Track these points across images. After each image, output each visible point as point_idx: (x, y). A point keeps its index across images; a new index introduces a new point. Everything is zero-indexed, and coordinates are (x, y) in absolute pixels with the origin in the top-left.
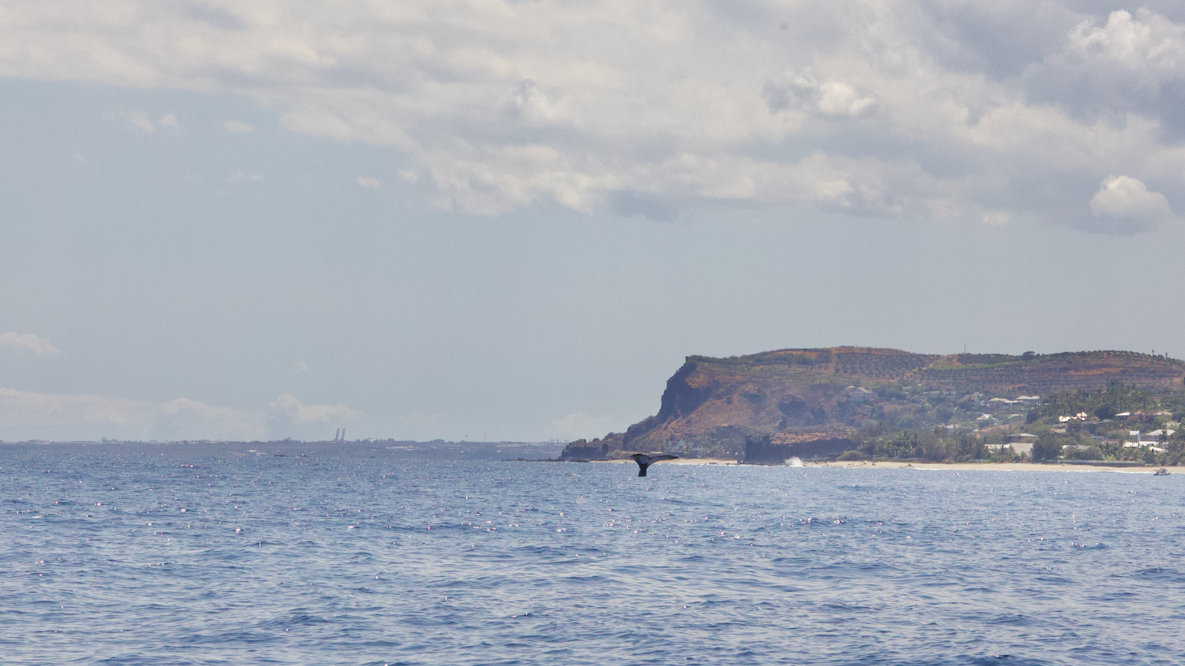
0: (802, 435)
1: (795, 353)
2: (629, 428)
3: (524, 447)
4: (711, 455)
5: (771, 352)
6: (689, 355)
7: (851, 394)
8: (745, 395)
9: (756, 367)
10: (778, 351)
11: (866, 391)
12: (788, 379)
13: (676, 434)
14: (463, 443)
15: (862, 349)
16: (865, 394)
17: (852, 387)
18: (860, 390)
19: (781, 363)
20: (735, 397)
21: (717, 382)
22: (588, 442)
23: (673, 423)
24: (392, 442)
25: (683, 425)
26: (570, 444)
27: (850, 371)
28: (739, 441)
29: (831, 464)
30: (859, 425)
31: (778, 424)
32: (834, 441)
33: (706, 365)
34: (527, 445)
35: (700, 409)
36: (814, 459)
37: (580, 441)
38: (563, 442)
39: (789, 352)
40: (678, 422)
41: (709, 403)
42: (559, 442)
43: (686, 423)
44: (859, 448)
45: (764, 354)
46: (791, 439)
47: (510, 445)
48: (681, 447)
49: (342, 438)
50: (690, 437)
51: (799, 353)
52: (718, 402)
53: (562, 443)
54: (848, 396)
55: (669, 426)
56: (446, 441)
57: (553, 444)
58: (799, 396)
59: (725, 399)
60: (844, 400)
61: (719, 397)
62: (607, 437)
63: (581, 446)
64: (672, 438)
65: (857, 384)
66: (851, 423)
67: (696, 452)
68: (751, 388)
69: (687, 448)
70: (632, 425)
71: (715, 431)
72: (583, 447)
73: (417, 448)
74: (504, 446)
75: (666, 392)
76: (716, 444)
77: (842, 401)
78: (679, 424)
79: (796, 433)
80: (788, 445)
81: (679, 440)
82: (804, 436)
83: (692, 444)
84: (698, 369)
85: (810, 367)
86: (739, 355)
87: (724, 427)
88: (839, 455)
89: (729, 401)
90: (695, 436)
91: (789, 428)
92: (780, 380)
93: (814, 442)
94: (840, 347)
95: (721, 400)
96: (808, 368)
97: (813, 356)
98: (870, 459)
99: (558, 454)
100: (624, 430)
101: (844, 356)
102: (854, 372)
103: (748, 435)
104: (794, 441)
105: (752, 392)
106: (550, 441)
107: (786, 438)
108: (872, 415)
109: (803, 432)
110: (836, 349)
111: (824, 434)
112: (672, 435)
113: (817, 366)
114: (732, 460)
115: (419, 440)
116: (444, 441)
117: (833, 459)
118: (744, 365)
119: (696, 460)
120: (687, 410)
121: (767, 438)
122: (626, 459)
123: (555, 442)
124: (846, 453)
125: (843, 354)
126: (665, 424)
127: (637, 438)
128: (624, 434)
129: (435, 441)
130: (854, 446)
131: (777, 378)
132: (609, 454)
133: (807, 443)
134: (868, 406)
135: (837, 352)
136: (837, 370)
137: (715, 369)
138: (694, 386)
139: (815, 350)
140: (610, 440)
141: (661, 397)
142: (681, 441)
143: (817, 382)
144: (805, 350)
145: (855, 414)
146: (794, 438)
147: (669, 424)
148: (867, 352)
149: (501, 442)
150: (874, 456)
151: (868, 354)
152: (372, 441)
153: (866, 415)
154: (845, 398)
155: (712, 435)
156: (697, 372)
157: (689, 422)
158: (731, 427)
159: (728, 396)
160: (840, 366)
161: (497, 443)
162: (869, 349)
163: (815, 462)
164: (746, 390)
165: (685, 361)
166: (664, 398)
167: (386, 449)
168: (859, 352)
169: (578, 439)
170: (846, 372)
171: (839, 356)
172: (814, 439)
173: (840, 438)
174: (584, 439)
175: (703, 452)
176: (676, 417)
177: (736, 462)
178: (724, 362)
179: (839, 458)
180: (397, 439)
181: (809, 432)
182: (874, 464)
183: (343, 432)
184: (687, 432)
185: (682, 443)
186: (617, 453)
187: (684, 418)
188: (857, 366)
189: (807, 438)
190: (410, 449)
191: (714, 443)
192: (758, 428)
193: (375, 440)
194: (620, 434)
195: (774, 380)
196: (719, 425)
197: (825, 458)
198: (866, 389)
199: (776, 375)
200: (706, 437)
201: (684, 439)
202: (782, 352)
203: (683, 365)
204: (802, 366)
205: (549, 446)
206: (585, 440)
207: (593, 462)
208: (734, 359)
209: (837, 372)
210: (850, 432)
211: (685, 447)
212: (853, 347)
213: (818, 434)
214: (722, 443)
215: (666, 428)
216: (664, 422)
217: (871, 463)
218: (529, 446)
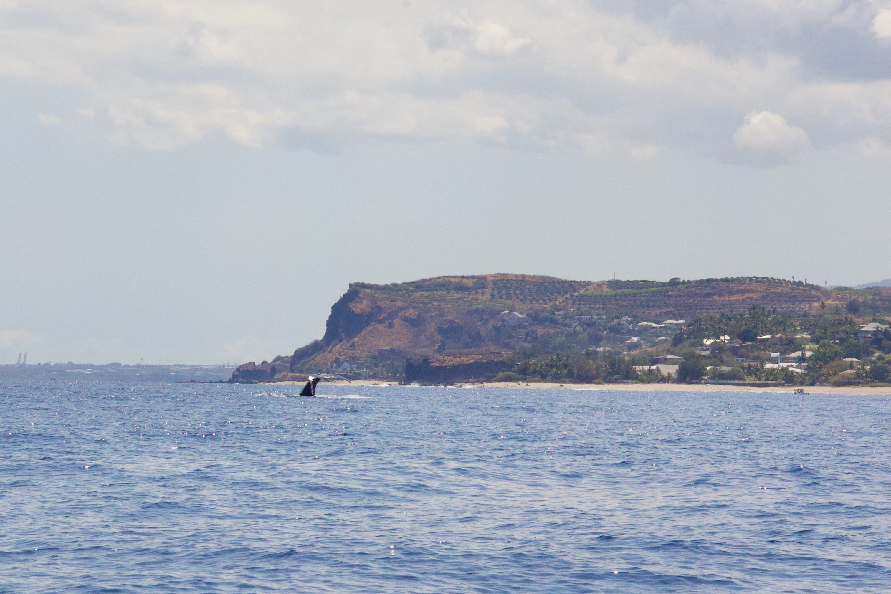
0: (460, 357)
1: (453, 280)
2: (296, 351)
3: (196, 370)
4: (374, 377)
5: (430, 279)
6: (352, 283)
7: (506, 318)
8: (406, 319)
9: (416, 294)
10: (436, 278)
11: (520, 316)
12: (446, 304)
13: (340, 357)
14: (138, 366)
15: (516, 276)
16: (519, 318)
17: (507, 312)
18: (515, 315)
19: (440, 290)
20: (397, 322)
21: (379, 308)
22: (257, 364)
23: (338, 346)
24: (71, 365)
25: (347, 349)
26: (240, 366)
27: (504, 297)
28: (400, 363)
29: (487, 385)
30: (514, 348)
31: (437, 347)
32: (491, 363)
33: (369, 291)
34: (199, 367)
35: (363, 333)
36: (471, 380)
37: (250, 364)
38: (234, 365)
39: (447, 279)
40: (342, 345)
41: (371, 328)
42: (230, 364)
43: (350, 346)
44: (513, 369)
45: (424, 281)
46: (450, 361)
47: (182, 368)
48: (345, 369)
49: (25, 361)
50: (353, 359)
51: (457, 280)
52: (380, 327)
53: (232, 366)
54: (503, 321)
55: (334, 349)
56: (123, 365)
57: (223, 366)
58: (457, 321)
59: (386, 323)
60: (499, 324)
61: (380, 322)
62: (275, 361)
63: (250, 368)
64: (336, 361)
65: (512, 309)
66: (506, 346)
67: (359, 374)
68: (411, 313)
69: (351, 370)
70: (299, 349)
71: (377, 354)
72: (252, 369)
73: (95, 371)
74: (178, 368)
75: (330, 317)
76: (378, 366)
77: (499, 325)
78: (344, 347)
79: (454, 356)
80: (447, 366)
81: (342, 363)
82: (462, 359)
83: (356, 366)
84: (360, 295)
85: (467, 293)
86: (400, 282)
87: (386, 350)
88: (495, 376)
89: (391, 326)
90: (358, 359)
91: (447, 351)
92: (439, 305)
93: (471, 364)
94: (495, 274)
95: (382, 325)
96: (465, 294)
97: (470, 283)
98: (524, 380)
99: (229, 376)
100: (291, 353)
101: (499, 282)
102: (509, 297)
103: (408, 357)
104: (452, 363)
105: (412, 317)
106: (222, 364)
107: (445, 361)
108: (526, 338)
109: (461, 355)
110: (492, 276)
111: (480, 357)
112: (337, 358)
113: (474, 292)
114: (394, 381)
115: (97, 363)
116: (120, 364)
117: (489, 380)
118: (404, 292)
119: (359, 381)
120: (351, 335)
121: (426, 360)
122: (293, 381)
123: (226, 365)
124: (501, 374)
125: (499, 280)
126: (330, 347)
127: (302, 362)
128: (291, 357)
129: (112, 364)
130: (509, 368)
131: (436, 303)
132: (277, 376)
133: (464, 365)
134: (523, 330)
135: (492, 279)
136: (493, 296)
137: (377, 295)
138: (358, 311)
139: (473, 277)
140: (278, 363)
141: (326, 322)
142: (345, 363)
143: (474, 307)
144: (463, 277)
145: (509, 338)
146: (452, 361)
147: (333, 347)
148: (521, 279)
149: (175, 365)
150: (527, 377)
151: (523, 281)
152: (52, 364)
153: (520, 338)
154: (500, 323)
155: (374, 357)
156: (360, 298)
157: (353, 345)
158: (392, 350)
159: (390, 321)
160: (496, 292)
161: (170, 366)
162: (523, 276)
163: (472, 382)
164: (407, 315)
165: (348, 288)
166: (329, 324)
167: (66, 372)
168: (513, 279)
169: (247, 362)
170: (501, 298)
171: (495, 282)
172: (471, 361)
173: (496, 360)
174: (253, 361)
175: (366, 374)
176: (341, 341)
177: (397, 383)
178: (385, 289)
179: (494, 379)
180: (76, 362)
181: (466, 354)
182: (527, 385)
183: (25, 356)
184: (351, 355)
185: (346, 365)
186: (284, 375)
187: (347, 341)
188: (512, 292)
189: (465, 360)
190: (88, 371)
191: (376, 365)
192: (418, 351)
193: (55, 363)
194: (287, 357)
195: (433, 305)
196: (381, 348)
197: (482, 379)
198: (521, 313)
199: (435, 301)
200: (369, 360)
201: (347, 361)
202: (441, 279)
203: (346, 292)
204: (460, 292)
205: (220, 369)
206: (254, 363)
207: (262, 383)
208: (395, 285)
209: (493, 298)
210: (505, 354)
211: (349, 369)
212: (508, 274)
213: (474, 356)
214: (384, 366)
215: (331, 351)
216: (329, 346)
217: (525, 384)
218: (201, 369)
